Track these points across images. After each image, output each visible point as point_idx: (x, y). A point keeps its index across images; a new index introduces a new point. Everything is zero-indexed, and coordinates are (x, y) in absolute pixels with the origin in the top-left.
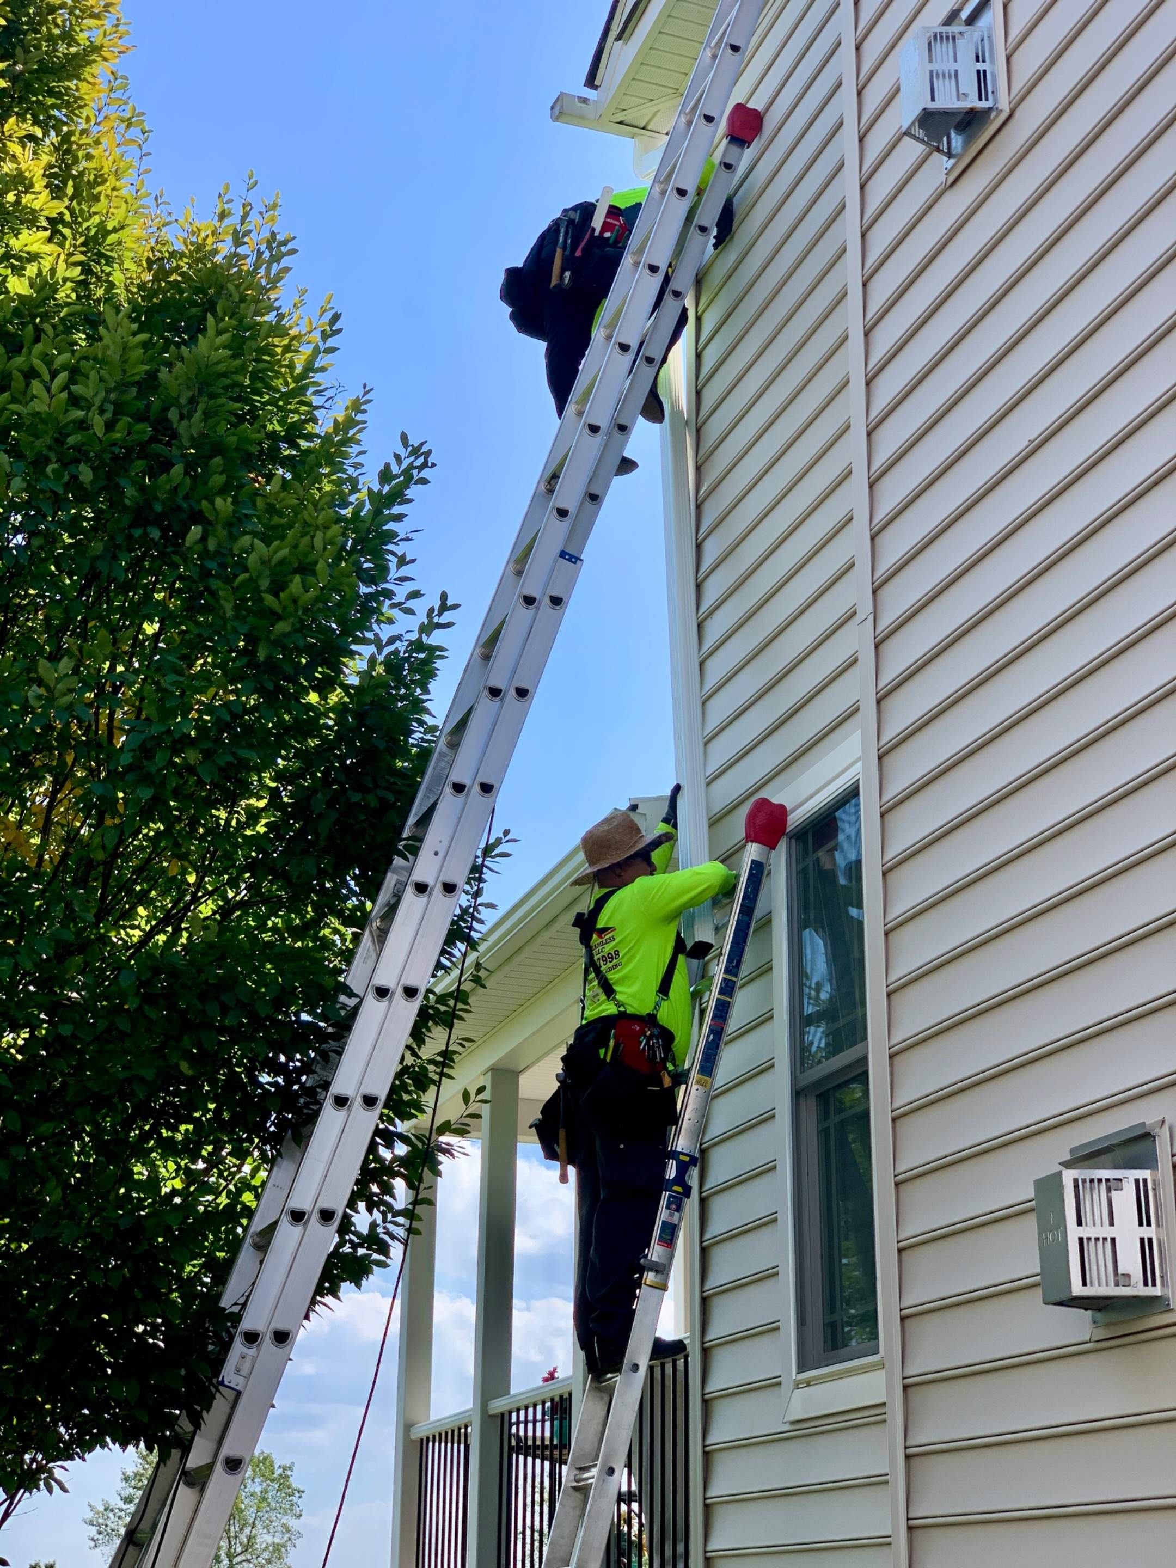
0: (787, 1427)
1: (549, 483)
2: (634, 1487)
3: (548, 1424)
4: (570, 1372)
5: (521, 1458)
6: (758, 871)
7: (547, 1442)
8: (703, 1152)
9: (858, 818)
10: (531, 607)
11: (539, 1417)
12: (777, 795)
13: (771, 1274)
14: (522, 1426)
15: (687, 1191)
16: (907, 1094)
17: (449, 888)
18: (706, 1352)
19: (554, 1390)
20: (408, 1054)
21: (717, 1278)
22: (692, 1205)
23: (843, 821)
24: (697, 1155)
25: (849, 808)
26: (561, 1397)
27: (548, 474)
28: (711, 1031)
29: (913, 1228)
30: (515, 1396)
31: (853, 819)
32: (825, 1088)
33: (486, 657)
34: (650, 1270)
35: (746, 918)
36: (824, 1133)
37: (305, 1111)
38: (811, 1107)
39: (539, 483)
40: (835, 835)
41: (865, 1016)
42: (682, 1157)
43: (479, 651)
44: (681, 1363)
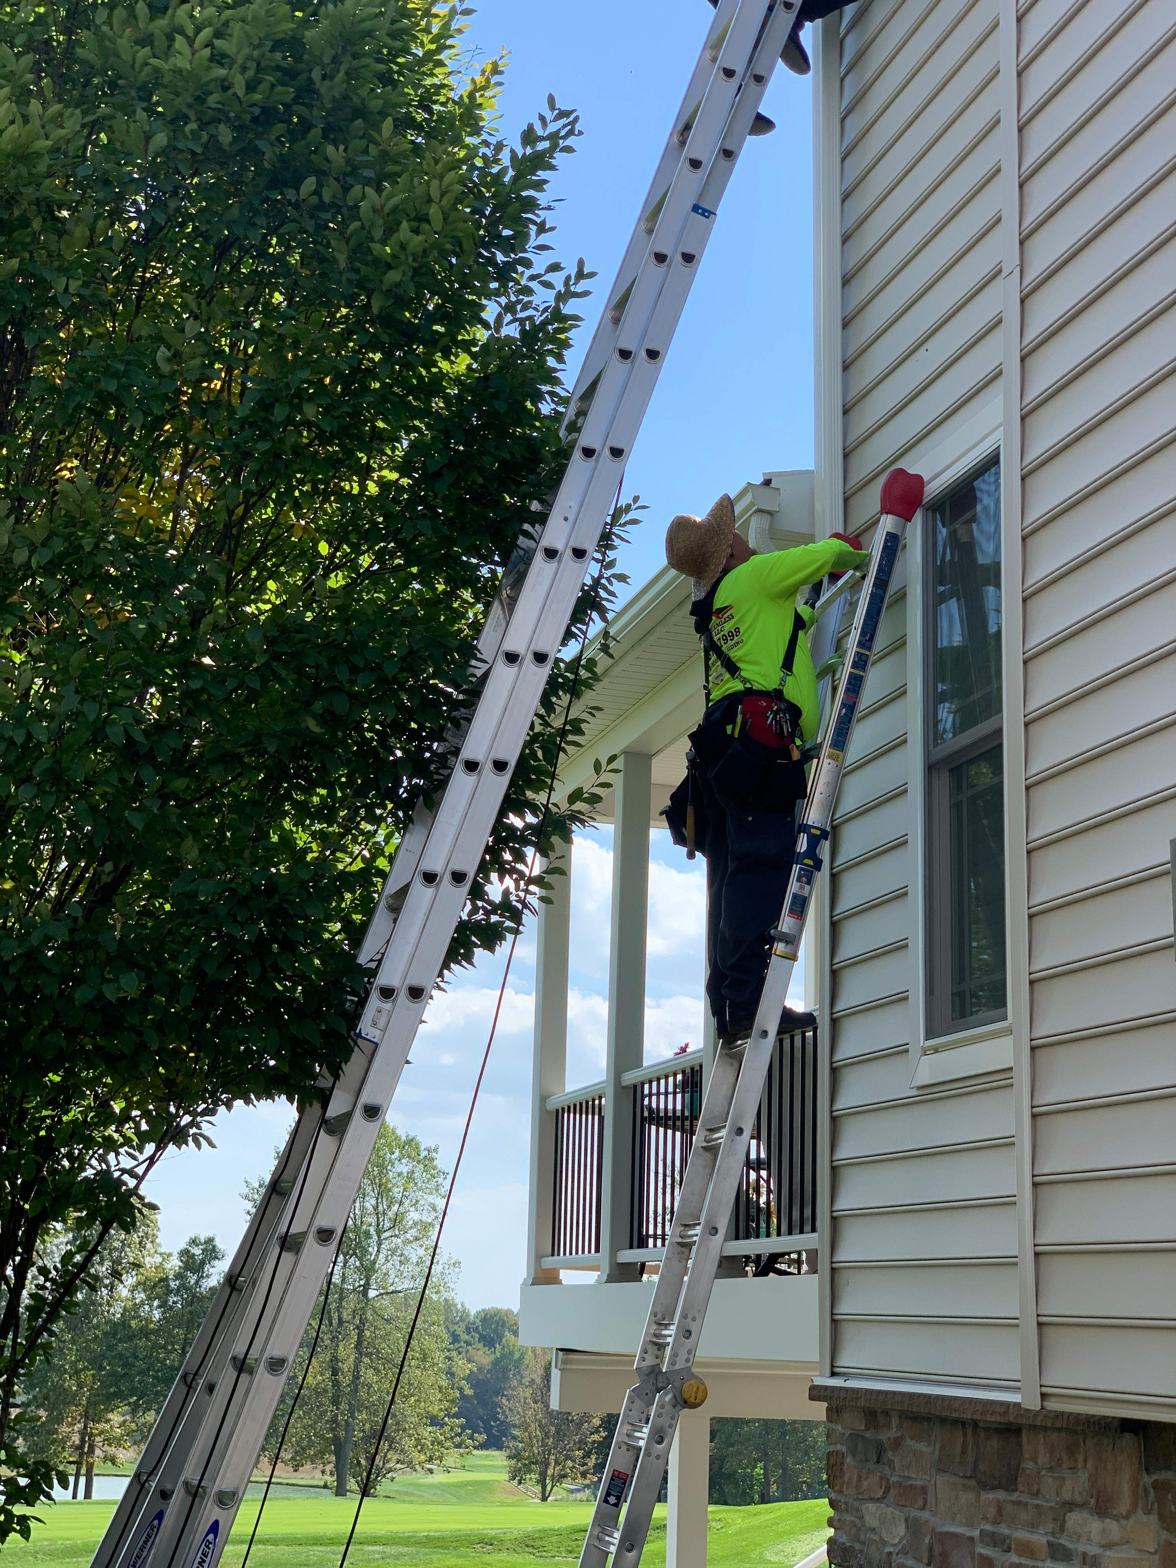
0: (914, 1092)
1: (682, 134)
2: (763, 1155)
3: (679, 1096)
4: (701, 1045)
5: (653, 1128)
6: (893, 544)
7: (679, 1114)
8: (834, 828)
9: (998, 487)
10: (662, 265)
11: (671, 1089)
12: (913, 466)
13: (901, 946)
14: (654, 1098)
15: (818, 865)
16: (1041, 763)
17: (579, 553)
18: (834, 1022)
19: (686, 1062)
20: (538, 721)
21: (849, 949)
22: (822, 877)
23: (982, 491)
24: (828, 829)
25: (989, 477)
26: (692, 1069)
27: (680, 126)
28: (843, 705)
29: (1043, 894)
30: (648, 1067)
31: (993, 488)
32: (960, 762)
33: (616, 321)
34: (780, 940)
35: (880, 591)
36: (956, 807)
37: (436, 777)
38: (943, 783)
39: (671, 134)
40: (974, 505)
41: (1000, 688)
42: (813, 831)
43: (609, 315)
44: (810, 1034)
